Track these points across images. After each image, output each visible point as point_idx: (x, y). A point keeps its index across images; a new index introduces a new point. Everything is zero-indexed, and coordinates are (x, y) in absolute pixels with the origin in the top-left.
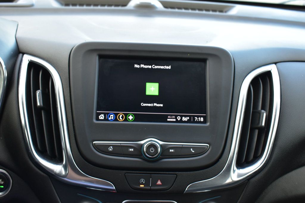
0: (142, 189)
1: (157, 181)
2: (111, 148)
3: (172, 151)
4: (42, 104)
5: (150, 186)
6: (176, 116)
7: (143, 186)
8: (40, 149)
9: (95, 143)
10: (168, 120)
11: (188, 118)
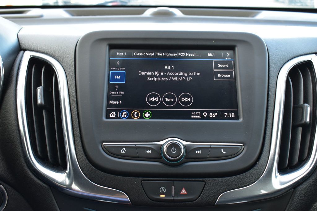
0: (162, 200)
1: (181, 190)
2: (123, 150)
3: (199, 152)
4: (43, 102)
5: (173, 196)
6: (202, 112)
7: (164, 196)
8: (40, 155)
9: (104, 145)
10: (192, 117)
11: (216, 114)
